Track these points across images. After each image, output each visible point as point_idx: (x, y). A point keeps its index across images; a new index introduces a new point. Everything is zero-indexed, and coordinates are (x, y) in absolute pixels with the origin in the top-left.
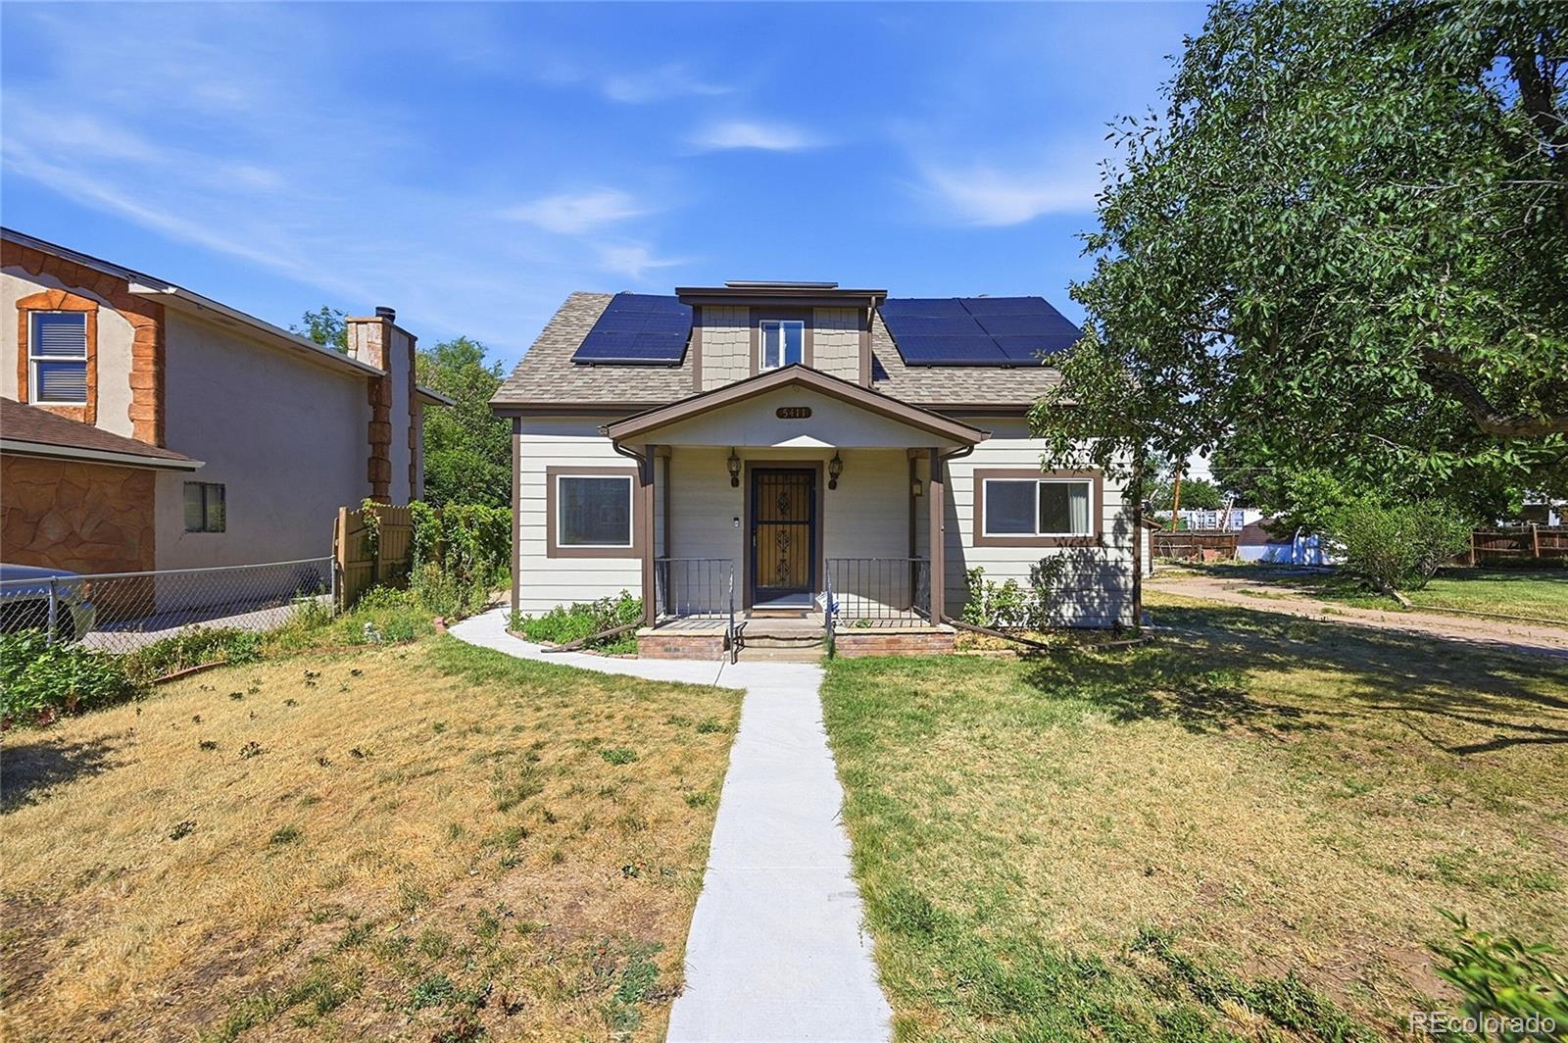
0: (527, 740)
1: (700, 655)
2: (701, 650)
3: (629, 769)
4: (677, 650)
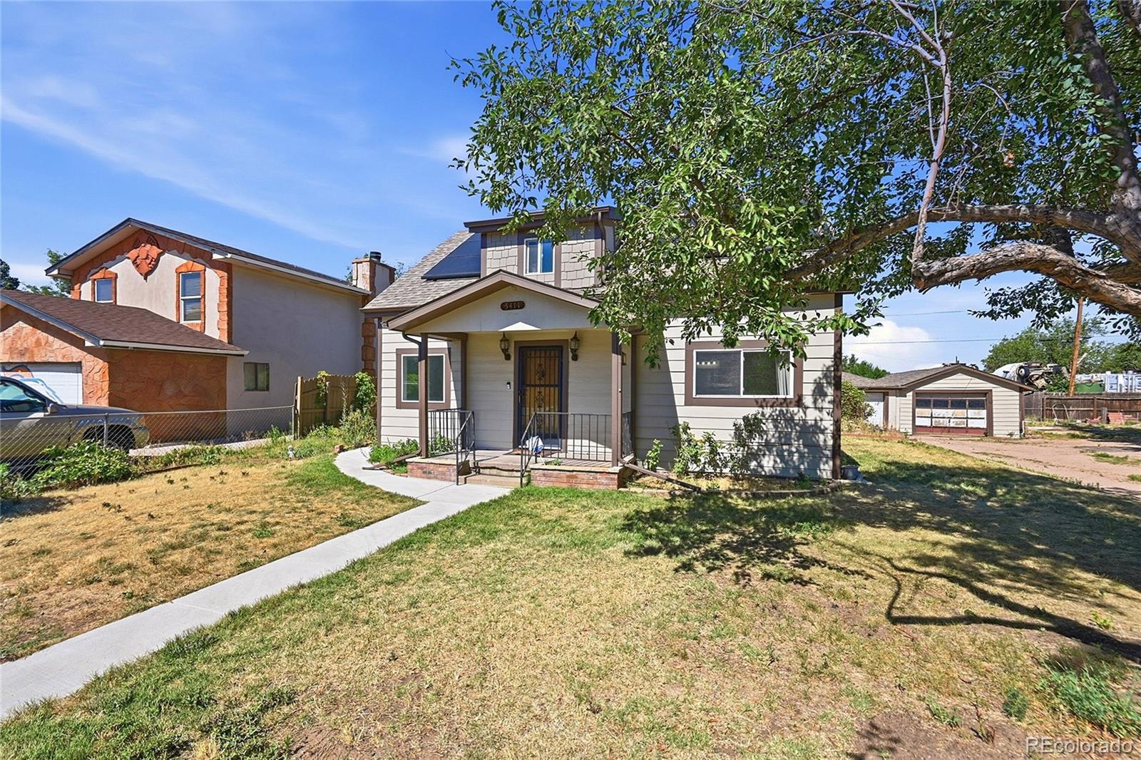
1: (443, 477)
2: (444, 474)
4: (430, 473)
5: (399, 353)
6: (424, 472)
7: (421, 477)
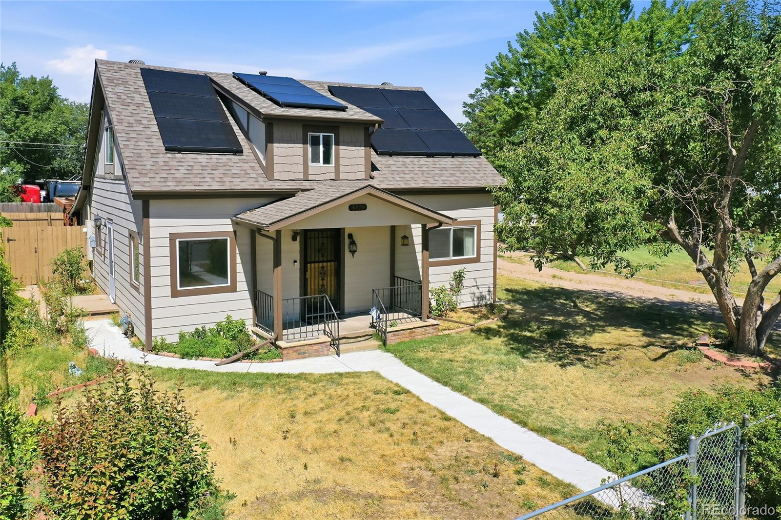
1: (318, 354)
2: (317, 351)
4: (304, 353)
5: (173, 237)
6: (299, 354)
7: (297, 358)
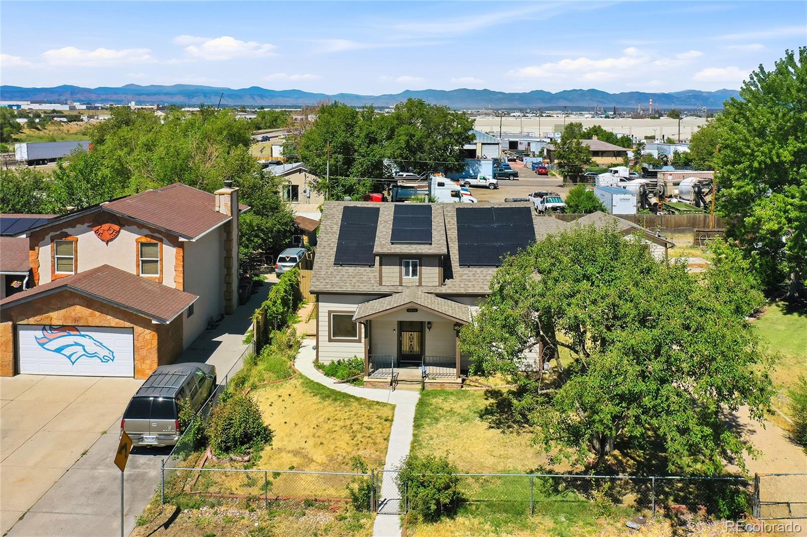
0: (348, 423)
1: (383, 387)
3: (371, 431)
4: (376, 386)
5: (330, 312)
6: (372, 386)
